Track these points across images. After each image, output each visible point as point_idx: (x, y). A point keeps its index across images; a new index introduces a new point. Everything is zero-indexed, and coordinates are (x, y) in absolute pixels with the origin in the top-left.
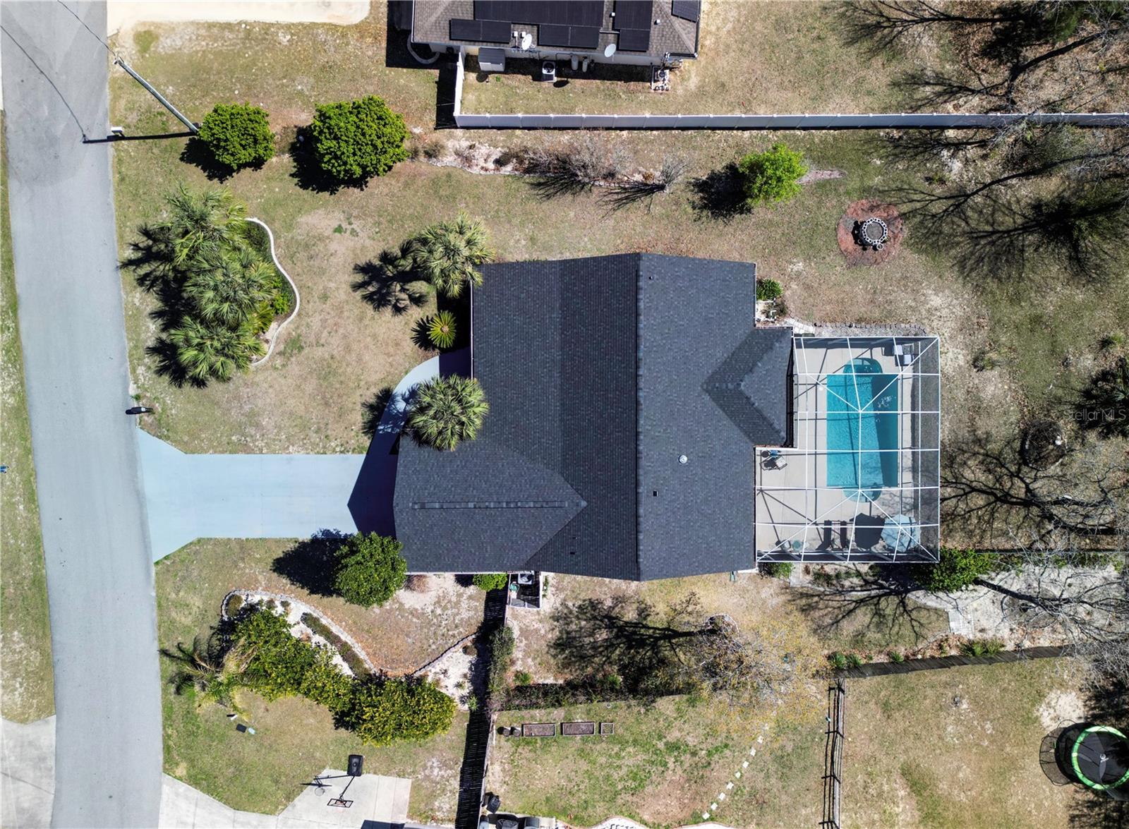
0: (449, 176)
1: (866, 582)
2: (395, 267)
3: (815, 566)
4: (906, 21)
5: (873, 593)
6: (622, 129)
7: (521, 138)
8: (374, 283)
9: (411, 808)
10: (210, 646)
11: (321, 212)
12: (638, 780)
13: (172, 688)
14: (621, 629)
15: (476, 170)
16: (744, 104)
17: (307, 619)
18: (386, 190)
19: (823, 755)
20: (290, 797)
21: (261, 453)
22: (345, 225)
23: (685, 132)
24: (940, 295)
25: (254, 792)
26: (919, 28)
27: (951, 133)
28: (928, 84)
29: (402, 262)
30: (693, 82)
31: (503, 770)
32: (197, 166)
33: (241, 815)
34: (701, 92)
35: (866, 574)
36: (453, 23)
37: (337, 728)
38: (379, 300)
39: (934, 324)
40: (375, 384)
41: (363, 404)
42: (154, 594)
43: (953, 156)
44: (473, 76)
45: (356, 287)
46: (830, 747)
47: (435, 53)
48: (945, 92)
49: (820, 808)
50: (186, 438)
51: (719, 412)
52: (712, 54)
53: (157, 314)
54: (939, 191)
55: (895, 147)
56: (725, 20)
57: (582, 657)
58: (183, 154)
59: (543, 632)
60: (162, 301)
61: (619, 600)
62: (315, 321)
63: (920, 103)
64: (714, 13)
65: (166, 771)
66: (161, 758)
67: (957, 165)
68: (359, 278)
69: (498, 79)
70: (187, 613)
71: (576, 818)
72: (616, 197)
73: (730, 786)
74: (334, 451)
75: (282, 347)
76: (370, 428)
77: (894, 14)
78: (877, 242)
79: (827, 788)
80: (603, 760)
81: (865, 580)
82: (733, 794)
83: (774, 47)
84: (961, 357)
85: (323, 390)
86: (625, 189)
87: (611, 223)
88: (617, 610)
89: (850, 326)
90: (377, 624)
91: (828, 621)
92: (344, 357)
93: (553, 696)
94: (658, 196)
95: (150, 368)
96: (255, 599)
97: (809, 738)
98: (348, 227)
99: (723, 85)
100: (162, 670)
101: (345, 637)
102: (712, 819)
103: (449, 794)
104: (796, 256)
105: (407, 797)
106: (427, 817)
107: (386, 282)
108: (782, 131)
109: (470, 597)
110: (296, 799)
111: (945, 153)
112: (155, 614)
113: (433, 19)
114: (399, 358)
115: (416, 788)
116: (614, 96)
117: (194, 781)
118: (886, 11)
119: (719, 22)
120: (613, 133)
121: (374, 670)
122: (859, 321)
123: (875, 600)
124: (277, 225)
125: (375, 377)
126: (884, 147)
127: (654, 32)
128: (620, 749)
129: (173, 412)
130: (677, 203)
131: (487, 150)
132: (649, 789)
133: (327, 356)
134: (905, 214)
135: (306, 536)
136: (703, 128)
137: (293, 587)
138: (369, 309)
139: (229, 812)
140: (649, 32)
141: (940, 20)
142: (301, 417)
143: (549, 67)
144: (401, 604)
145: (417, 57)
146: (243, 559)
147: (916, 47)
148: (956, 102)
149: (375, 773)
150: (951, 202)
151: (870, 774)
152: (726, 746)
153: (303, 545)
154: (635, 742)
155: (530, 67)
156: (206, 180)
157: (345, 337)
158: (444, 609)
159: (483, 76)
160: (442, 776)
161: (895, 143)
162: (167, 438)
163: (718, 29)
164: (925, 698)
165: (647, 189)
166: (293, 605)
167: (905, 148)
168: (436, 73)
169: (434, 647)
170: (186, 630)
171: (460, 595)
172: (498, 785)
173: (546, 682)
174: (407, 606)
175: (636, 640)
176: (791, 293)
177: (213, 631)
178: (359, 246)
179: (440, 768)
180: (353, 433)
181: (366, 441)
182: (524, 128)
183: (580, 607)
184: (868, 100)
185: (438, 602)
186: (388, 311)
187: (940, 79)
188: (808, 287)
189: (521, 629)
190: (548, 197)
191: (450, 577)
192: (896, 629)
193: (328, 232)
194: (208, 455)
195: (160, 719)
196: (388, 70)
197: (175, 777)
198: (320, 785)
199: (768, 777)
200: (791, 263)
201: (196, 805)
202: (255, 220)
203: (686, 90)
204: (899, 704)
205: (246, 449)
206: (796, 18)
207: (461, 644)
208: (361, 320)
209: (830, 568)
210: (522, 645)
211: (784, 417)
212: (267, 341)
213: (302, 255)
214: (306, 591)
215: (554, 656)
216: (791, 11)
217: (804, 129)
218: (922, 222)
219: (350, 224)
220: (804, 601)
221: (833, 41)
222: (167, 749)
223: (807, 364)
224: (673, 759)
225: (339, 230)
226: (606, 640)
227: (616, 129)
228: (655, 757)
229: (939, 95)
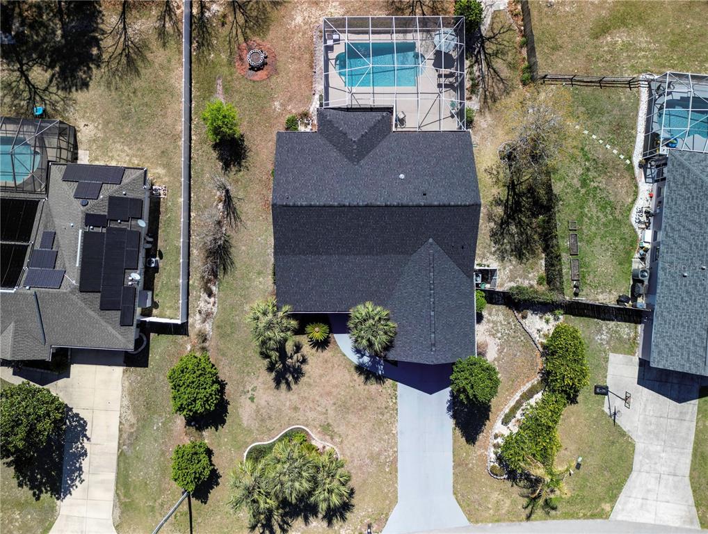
0: (218, 327)
1: (476, 61)
2: (276, 362)
3: (467, 94)
4: (125, 39)
5: (483, 57)
6: (190, 216)
7: (195, 281)
8: (287, 376)
9: (629, 354)
10: (525, 487)
11: (240, 410)
12: (605, 205)
13: (553, 512)
14: (509, 217)
15: (215, 310)
16: (175, 138)
17: (505, 422)
18: (227, 368)
19: (586, 88)
20: (623, 434)
21: (397, 452)
22: (249, 395)
23: (192, 176)
24: (295, 17)
25: (620, 458)
26: (130, 31)
27: (195, 11)
28: (164, 25)
29: (273, 358)
30: (161, 171)
31: (602, 293)
32: (210, 493)
33: (636, 466)
34: (167, 166)
35: (471, 61)
36: (123, 324)
37: (577, 402)
38: (298, 373)
39: (313, 20)
40: (352, 375)
41: (365, 383)
42: (490, 525)
43: (209, 10)
44: (155, 311)
45: (289, 388)
46: (582, 84)
47: (140, 336)
48: (169, 15)
49: (620, 89)
50: (388, 502)
51: (371, 154)
52: (143, 159)
53: (306, 520)
54: (230, 18)
55: (203, 45)
56: (123, 151)
57: (528, 242)
58: (202, 502)
59: (511, 267)
60: (298, 516)
61: (490, 218)
62: (311, 415)
63: (176, 30)
64: (118, 158)
65: (607, 517)
66: (599, 521)
67: (215, 7)
68: (283, 386)
69: (157, 295)
70: (502, 503)
71: (631, 245)
72: (233, 220)
73: (608, 147)
74: (396, 403)
75: (328, 437)
76: (380, 379)
77: (121, 46)
78: (262, 56)
79: (608, 85)
80: (593, 228)
81: (475, 63)
82: (613, 145)
83: (139, 121)
84: (334, 4)
85: (355, 410)
86: (228, 214)
87: (249, 223)
88: (496, 219)
89: (315, 72)
90: (508, 375)
91: (501, 85)
92: (334, 396)
93: (553, 261)
94: (232, 194)
95: (341, 526)
96: (493, 456)
97: (576, 97)
98: (250, 393)
99: (163, 152)
100: (541, 520)
101: (517, 396)
102: (630, 158)
103: (619, 329)
104: (270, 107)
105: (621, 356)
106: (634, 343)
107: (286, 369)
108: (192, 115)
109: (490, 314)
110: (625, 430)
111: (207, 14)
112: (504, 524)
113: (120, 337)
114: (335, 360)
115: (615, 350)
116: (169, 221)
117: (613, 499)
118: (119, 51)
119: (124, 155)
120: (192, 222)
121: (538, 377)
122: (312, 67)
123: (487, 56)
124: (248, 440)
125: (348, 376)
126: (203, 52)
127: (130, 195)
128: (586, 217)
129: (370, 510)
130: (237, 181)
131: (202, 303)
132: (612, 198)
133: (333, 408)
134: (245, 39)
135: (451, 423)
136: (190, 165)
137: (485, 431)
138: (303, 380)
139: (634, 475)
140: (130, 199)
141: (124, 18)
142: (373, 425)
143: (150, 262)
144: (495, 359)
145: (142, 347)
146: (467, 465)
147: (141, 32)
148: (175, 8)
149: (606, 377)
150: (237, 11)
151: (598, 59)
152: (582, 149)
153: (457, 424)
154: (582, 207)
155: (150, 274)
156: (219, 487)
157: (321, 396)
158: (497, 331)
159: (155, 305)
160: (607, 333)
161: (200, 45)
162: (387, 515)
163: (128, 155)
164: (549, 25)
165: (228, 200)
166: (497, 431)
167: (203, 39)
168: (152, 335)
169: (522, 338)
170: (514, 503)
171: (489, 321)
172: (611, 296)
173: (544, 265)
174: (496, 356)
175: (516, 207)
176: (294, 110)
177: (515, 485)
178: (262, 386)
179: (602, 334)
180: (384, 391)
181: (389, 382)
182: (188, 279)
183: (495, 243)
184: (173, 62)
185: (493, 335)
186: (305, 368)
187: (162, 18)
188: (290, 99)
189: (510, 281)
190: (232, 263)
191: (477, 327)
192: (505, 43)
193: (254, 406)
194: (399, 487)
195: (573, 521)
196: (150, 366)
197: (611, 511)
198: (615, 414)
199: (601, 123)
200: (275, 109)
201: (630, 497)
202: (245, 454)
203: (166, 176)
204: (553, 41)
205: (395, 461)
206: (122, 106)
207: (521, 320)
208: (310, 385)
209: (467, 84)
210: (520, 281)
211: (374, 113)
212: (324, 447)
213: (268, 423)
214: (487, 423)
215: (528, 260)
216: (117, 110)
217: (191, 101)
218: (250, 29)
219: (248, 392)
220: (489, 101)
221: (137, 84)
222: (593, 516)
223: (339, 99)
224: (592, 183)
225: (252, 399)
226: (516, 227)
227: (189, 220)
228: (590, 195)
229: (171, 19)
